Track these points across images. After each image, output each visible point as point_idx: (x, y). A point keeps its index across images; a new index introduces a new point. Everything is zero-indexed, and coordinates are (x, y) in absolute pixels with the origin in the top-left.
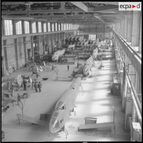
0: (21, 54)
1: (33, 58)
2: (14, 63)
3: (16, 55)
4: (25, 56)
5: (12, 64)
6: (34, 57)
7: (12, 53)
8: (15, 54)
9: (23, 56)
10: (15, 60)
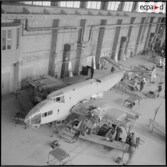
0: (143, 37)
1: (154, 45)
2: (133, 47)
3: (138, 38)
4: (146, 41)
5: (131, 48)
6: (154, 43)
7: (135, 34)
8: (137, 36)
9: (144, 41)
10: (136, 43)
